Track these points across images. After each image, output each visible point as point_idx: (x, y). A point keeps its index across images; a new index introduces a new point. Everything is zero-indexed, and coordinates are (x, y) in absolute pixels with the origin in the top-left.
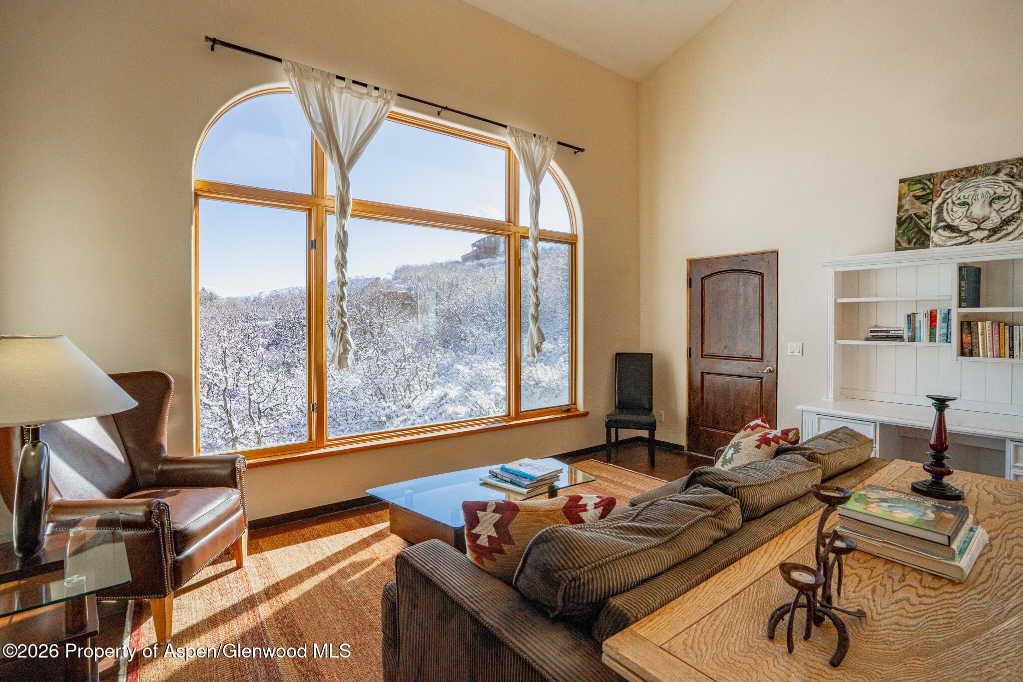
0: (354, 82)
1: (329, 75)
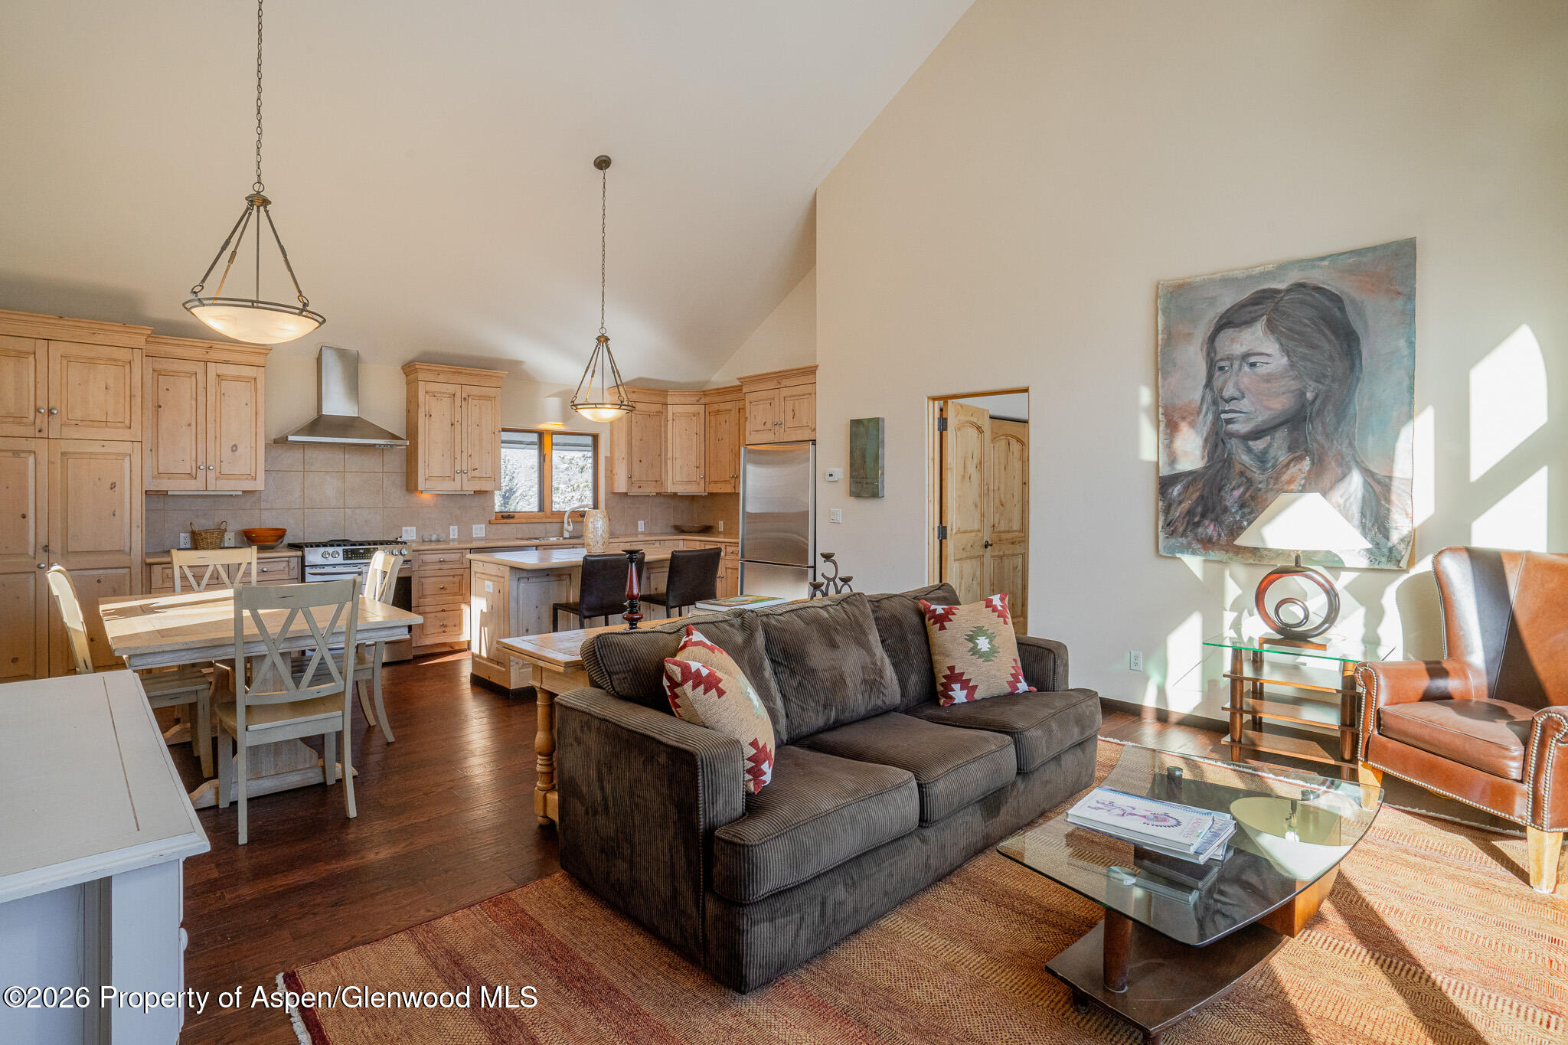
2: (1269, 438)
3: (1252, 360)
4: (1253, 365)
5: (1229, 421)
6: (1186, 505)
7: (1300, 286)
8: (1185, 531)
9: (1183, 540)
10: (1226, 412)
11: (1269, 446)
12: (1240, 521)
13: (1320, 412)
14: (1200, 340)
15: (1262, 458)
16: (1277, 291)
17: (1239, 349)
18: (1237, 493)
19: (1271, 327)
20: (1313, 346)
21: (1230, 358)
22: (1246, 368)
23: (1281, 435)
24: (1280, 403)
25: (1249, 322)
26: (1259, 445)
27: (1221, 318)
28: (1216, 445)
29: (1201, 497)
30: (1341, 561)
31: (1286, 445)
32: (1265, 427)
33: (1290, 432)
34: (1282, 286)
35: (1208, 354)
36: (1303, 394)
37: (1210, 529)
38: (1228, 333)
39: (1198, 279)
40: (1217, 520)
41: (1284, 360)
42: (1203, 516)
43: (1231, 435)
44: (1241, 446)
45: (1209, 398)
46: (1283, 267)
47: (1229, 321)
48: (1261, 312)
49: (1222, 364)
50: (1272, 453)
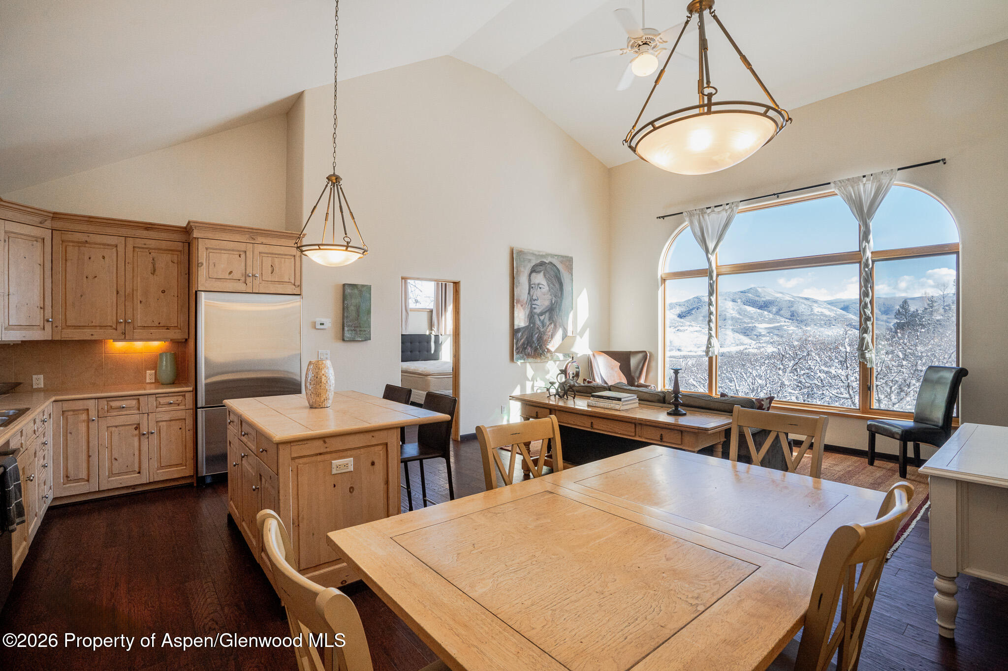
0: (715, 207)
1: (702, 209)
2: (544, 315)
3: (540, 286)
4: (540, 288)
5: (535, 308)
6: (522, 341)
7: (551, 263)
8: (522, 352)
9: (521, 355)
10: (533, 304)
11: (545, 318)
12: (537, 346)
13: (556, 307)
14: (527, 274)
15: (543, 322)
16: (546, 263)
17: (537, 282)
18: (536, 336)
19: (545, 275)
20: (554, 285)
21: (534, 284)
22: (539, 288)
23: (547, 314)
24: (547, 303)
25: (539, 272)
26: (542, 318)
27: (533, 267)
28: (531, 317)
29: (526, 337)
30: (559, 358)
31: (548, 318)
32: (544, 311)
33: (549, 314)
34: (547, 262)
35: (529, 281)
36: (552, 301)
37: (529, 350)
38: (534, 275)
39: (526, 251)
40: (531, 346)
41: (548, 288)
42: (527, 345)
43: (535, 313)
44: (537, 317)
45: (529, 299)
46: (547, 255)
47: (533, 270)
48: (542, 269)
49: (532, 286)
50: (545, 321)
